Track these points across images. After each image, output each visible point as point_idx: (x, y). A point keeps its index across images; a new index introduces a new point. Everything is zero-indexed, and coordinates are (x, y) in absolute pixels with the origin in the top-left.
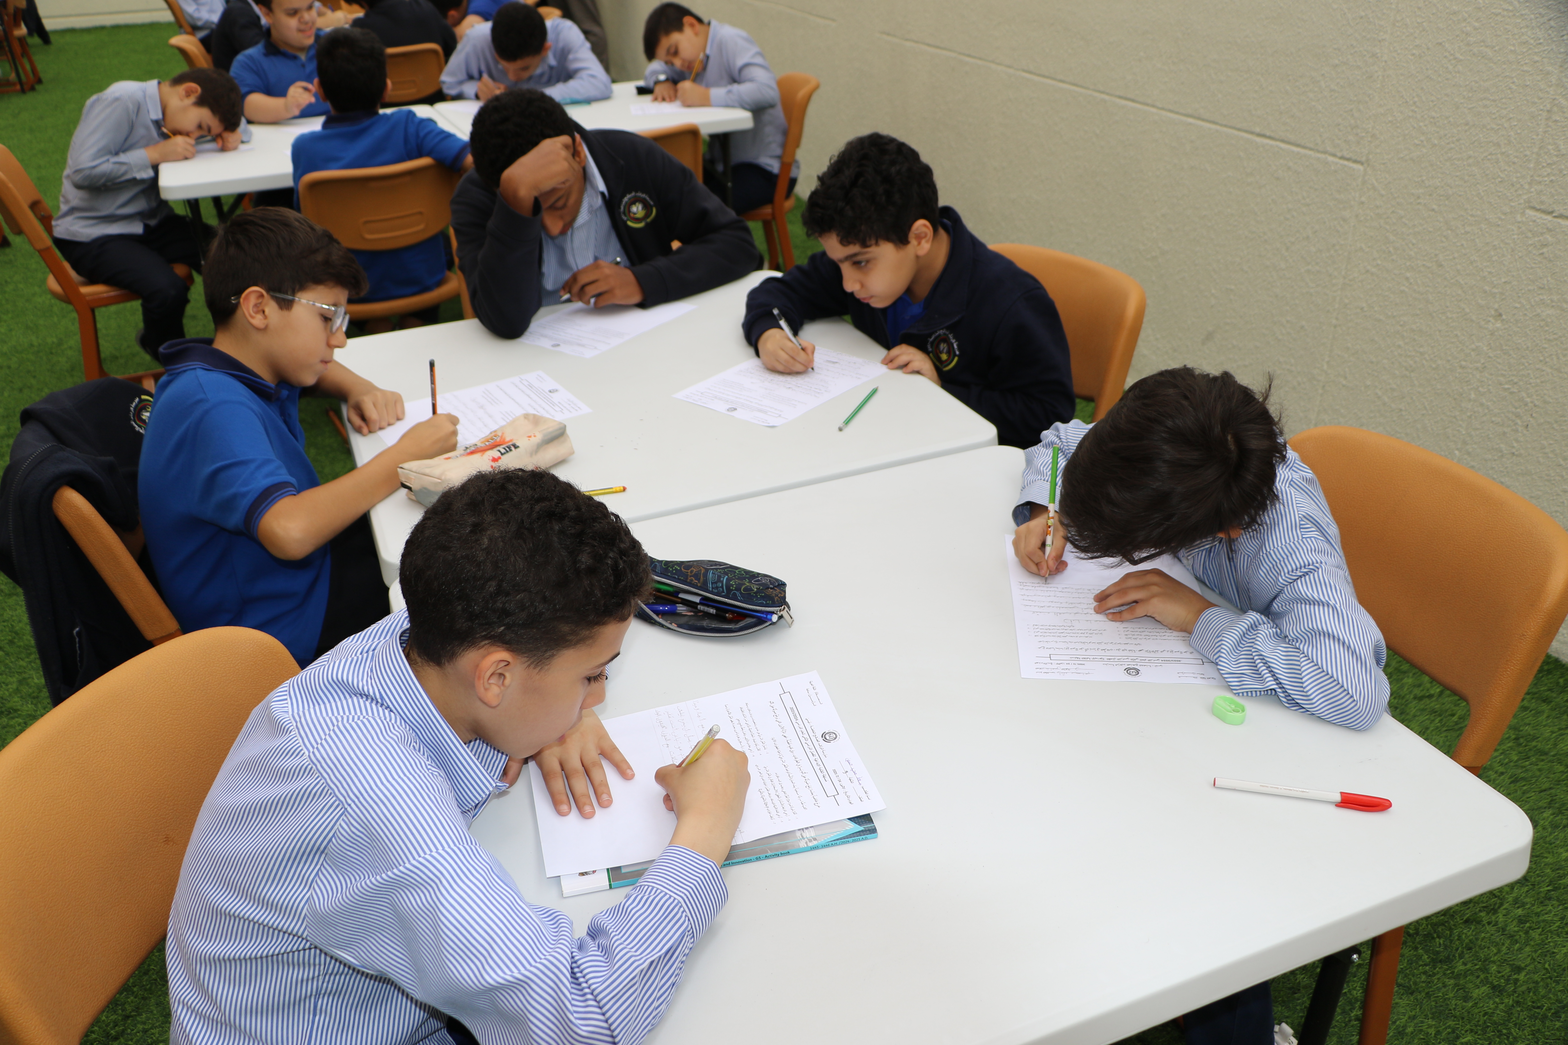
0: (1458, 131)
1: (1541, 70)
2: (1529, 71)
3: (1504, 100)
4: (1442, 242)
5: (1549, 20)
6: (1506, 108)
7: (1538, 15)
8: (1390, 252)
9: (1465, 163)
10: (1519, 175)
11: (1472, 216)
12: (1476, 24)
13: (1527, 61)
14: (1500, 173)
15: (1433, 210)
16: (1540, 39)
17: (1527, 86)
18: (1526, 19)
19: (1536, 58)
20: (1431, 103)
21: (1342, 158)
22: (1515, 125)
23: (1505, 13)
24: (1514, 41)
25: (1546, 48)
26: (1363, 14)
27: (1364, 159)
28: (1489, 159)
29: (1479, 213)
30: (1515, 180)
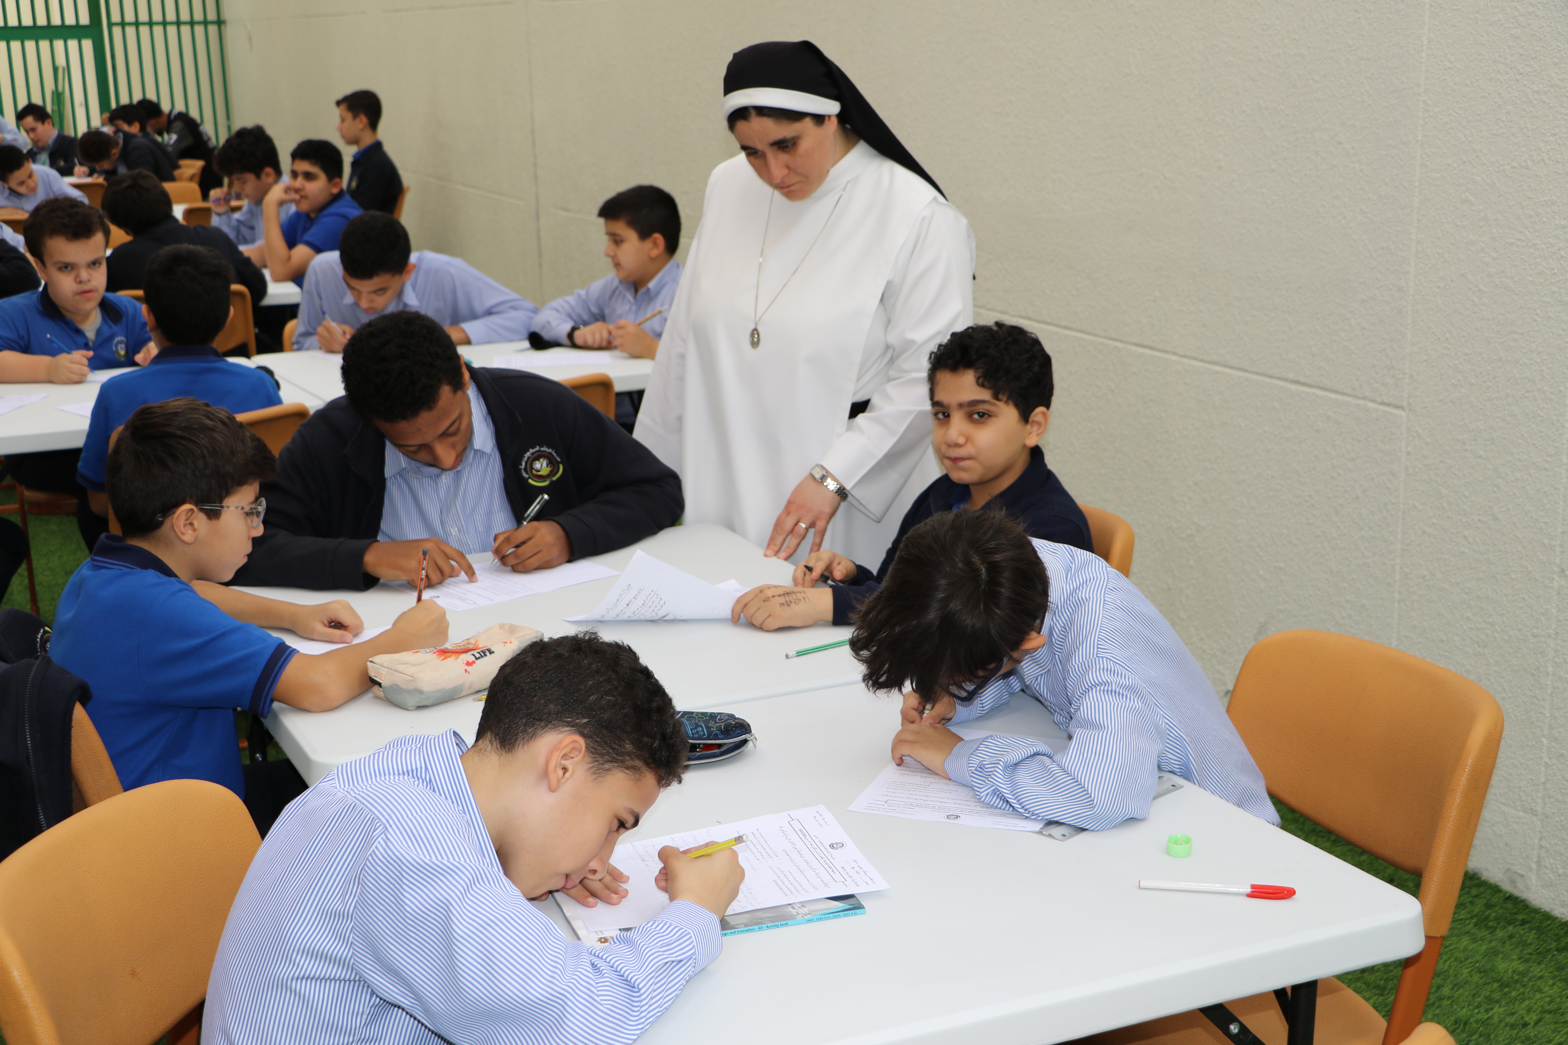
0: (1493, 367)
1: (1560, 301)
2: (1550, 303)
3: (1531, 333)
4: (1494, 492)
5: (1559, 250)
6: (1534, 342)
7: (1549, 245)
8: (1444, 508)
9: (1504, 403)
10: (1557, 412)
11: (1519, 460)
12: (1494, 255)
13: (1546, 292)
14: (1539, 412)
15: (1480, 457)
16: (1554, 269)
17: (1550, 317)
18: (1538, 249)
19: (1555, 289)
20: (1462, 339)
21: (1383, 403)
22: (1545, 359)
23: (1519, 243)
24: (1531, 272)
25: (1561, 278)
26: (1384, 245)
27: (1405, 404)
28: (1526, 397)
29: (1525, 457)
30: (1554, 418)
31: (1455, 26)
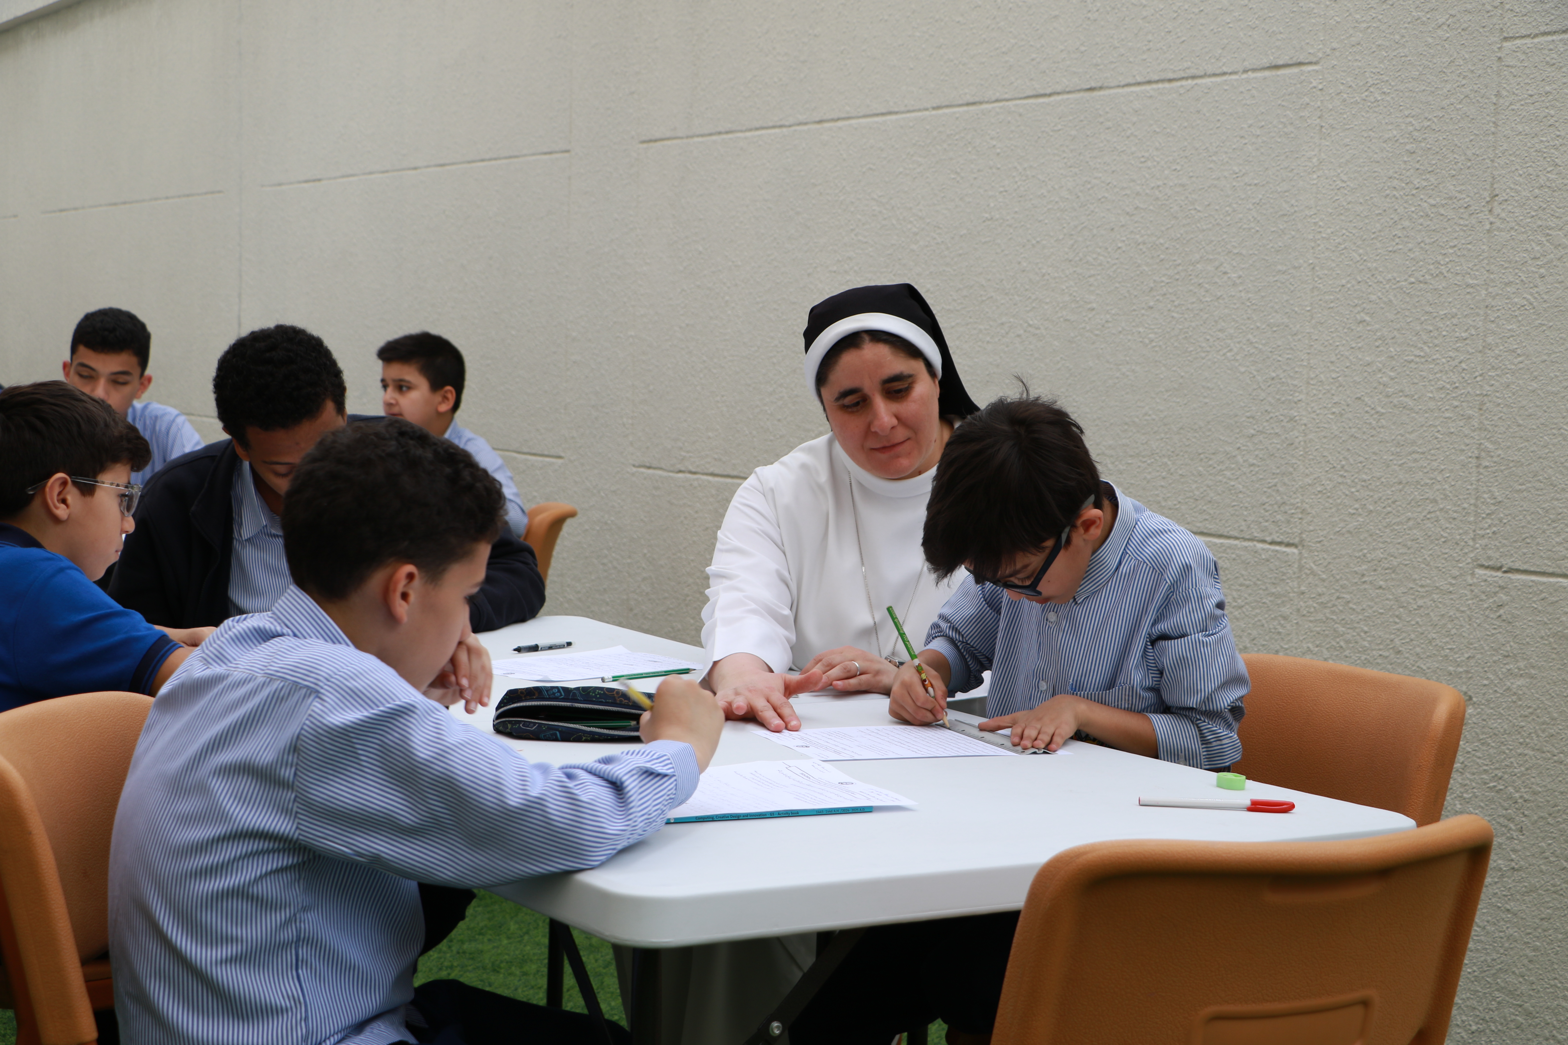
0: (1393, 491)
1: (1462, 415)
2: (1451, 418)
3: (1432, 452)
4: (1396, 623)
5: (1460, 362)
6: (1436, 460)
7: (1449, 359)
8: (1341, 647)
9: (1405, 527)
10: (1461, 531)
11: (1422, 586)
12: (1392, 374)
13: (1447, 407)
14: (1442, 533)
15: (1380, 587)
16: (1455, 383)
17: (1452, 433)
18: (1438, 364)
19: (1456, 403)
20: (1359, 465)
21: (1272, 543)
22: (1447, 477)
23: (1418, 359)
24: (1432, 388)
25: (1463, 391)
26: (1274, 375)
27: (1296, 540)
28: (1428, 519)
29: (1428, 581)
30: (1458, 537)
31: (1348, 145)
